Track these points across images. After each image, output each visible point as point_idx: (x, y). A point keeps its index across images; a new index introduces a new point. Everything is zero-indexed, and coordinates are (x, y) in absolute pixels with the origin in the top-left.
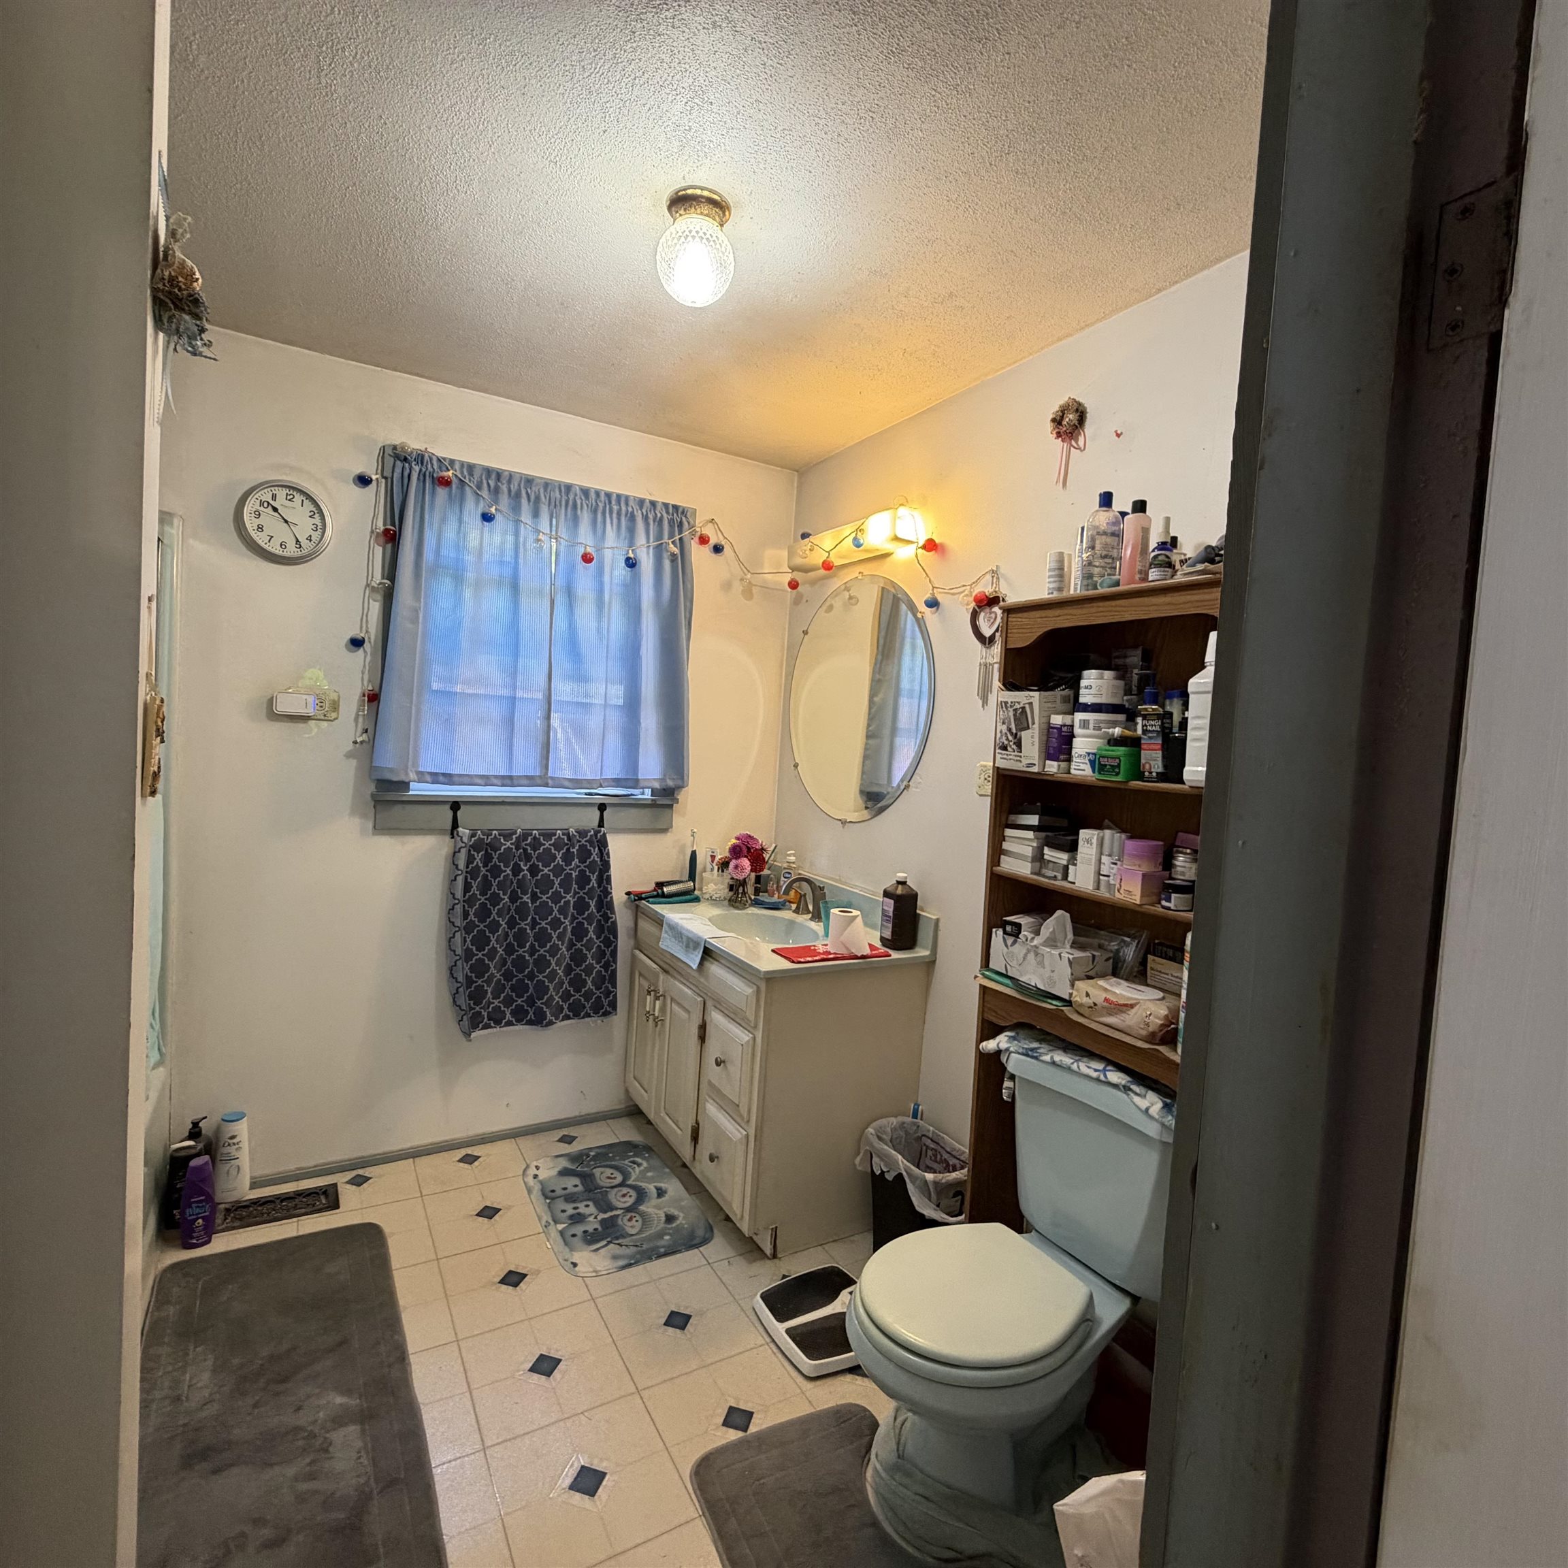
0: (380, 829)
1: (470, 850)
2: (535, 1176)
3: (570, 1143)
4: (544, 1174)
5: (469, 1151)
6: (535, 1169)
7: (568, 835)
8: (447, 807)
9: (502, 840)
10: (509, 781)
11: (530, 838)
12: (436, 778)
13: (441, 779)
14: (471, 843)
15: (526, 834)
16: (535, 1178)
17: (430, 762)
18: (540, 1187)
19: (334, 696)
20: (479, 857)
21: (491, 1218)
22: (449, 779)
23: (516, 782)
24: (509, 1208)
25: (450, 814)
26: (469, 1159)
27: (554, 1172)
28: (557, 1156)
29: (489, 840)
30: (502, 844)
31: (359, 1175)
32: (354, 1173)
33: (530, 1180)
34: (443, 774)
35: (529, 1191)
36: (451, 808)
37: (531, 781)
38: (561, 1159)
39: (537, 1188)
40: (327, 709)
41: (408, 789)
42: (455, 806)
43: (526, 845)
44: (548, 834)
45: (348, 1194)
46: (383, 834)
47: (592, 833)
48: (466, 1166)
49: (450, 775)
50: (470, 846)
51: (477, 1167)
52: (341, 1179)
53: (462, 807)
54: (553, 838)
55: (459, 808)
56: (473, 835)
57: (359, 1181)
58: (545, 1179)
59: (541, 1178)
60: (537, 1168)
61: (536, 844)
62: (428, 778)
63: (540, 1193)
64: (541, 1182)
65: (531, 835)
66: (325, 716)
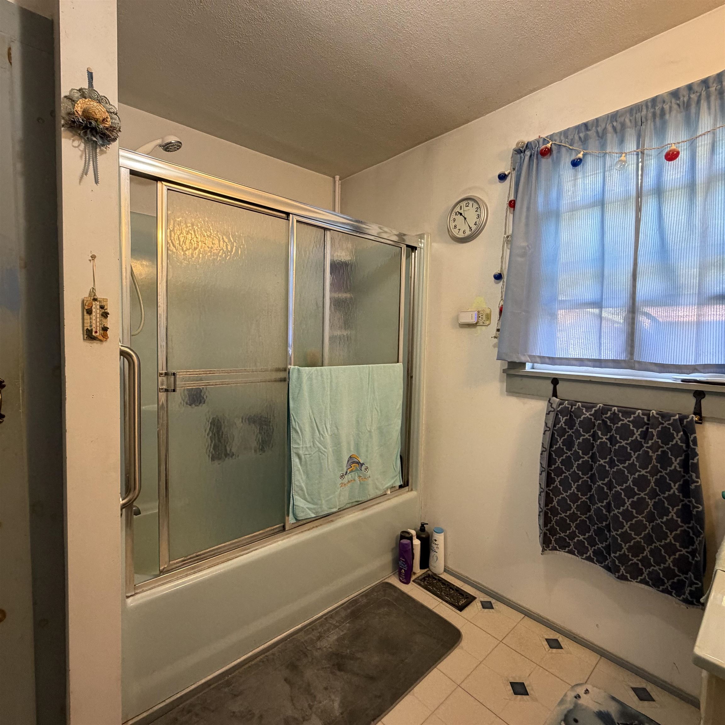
0: (511, 391)
1: (557, 414)
2: (578, 697)
3: (641, 699)
4: (585, 701)
5: (561, 639)
6: (583, 691)
7: (648, 415)
8: (550, 381)
9: (584, 411)
10: (599, 363)
11: (609, 413)
12: (544, 360)
13: (547, 360)
14: (558, 409)
15: (606, 409)
16: (576, 697)
17: (540, 350)
18: (571, 707)
19: (488, 311)
20: (563, 420)
21: (515, 694)
22: (553, 361)
23: (603, 364)
24: (535, 700)
25: (551, 387)
26: (554, 644)
27: (596, 708)
28: (613, 699)
29: (573, 409)
30: (583, 414)
31: (490, 602)
32: (489, 599)
33: (572, 694)
34: (549, 358)
35: (562, 702)
36: (552, 382)
37: (616, 364)
38: (613, 703)
39: (569, 706)
40: (484, 319)
41: (525, 368)
42: (555, 381)
43: (606, 418)
44: (627, 412)
45: (475, 608)
46: (513, 396)
47: (677, 417)
48: (547, 646)
49: (553, 358)
50: (558, 411)
51: (552, 653)
52: (481, 597)
53: (560, 382)
54: (632, 416)
55: (558, 383)
56: (560, 404)
57: (487, 605)
58: (583, 705)
59: (580, 702)
60: (587, 692)
61: (615, 418)
62: (538, 360)
63: (565, 712)
64: (576, 706)
65: (611, 411)
66: (483, 323)
